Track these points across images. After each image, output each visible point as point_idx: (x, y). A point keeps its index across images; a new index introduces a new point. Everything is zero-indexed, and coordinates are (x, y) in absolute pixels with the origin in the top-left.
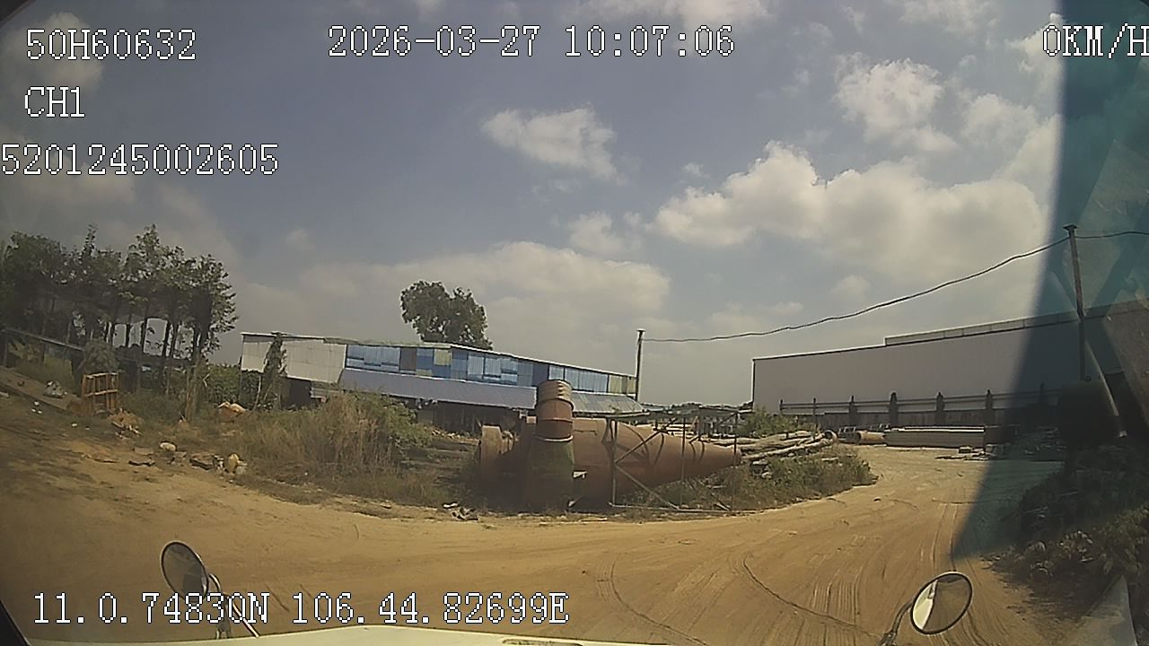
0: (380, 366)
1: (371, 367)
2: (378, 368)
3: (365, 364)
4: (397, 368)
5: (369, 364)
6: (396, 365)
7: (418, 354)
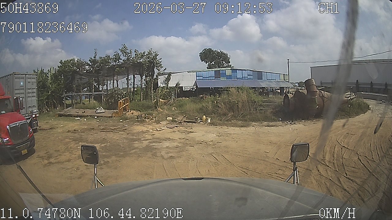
0: (208, 78)
1: (206, 79)
2: (208, 79)
3: (203, 78)
4: (214, 78)
5: (205, 78)
6: (214, 77)
7: (221, 72)
